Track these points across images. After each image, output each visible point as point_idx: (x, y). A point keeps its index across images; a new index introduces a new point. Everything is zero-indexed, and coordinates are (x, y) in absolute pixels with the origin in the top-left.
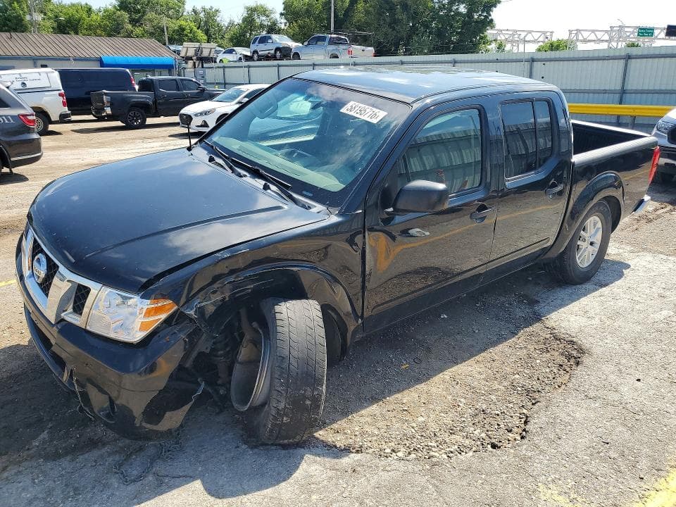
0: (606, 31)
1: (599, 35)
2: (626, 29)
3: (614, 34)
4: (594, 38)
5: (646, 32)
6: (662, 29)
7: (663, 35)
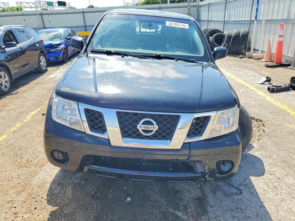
0: (33, 3)
1: (31, 4)
2: (42, 2)
3: (37, 4)
4: (28, 6)
5: (50, 4)
6: (56, 3)
7: (57, 5)
